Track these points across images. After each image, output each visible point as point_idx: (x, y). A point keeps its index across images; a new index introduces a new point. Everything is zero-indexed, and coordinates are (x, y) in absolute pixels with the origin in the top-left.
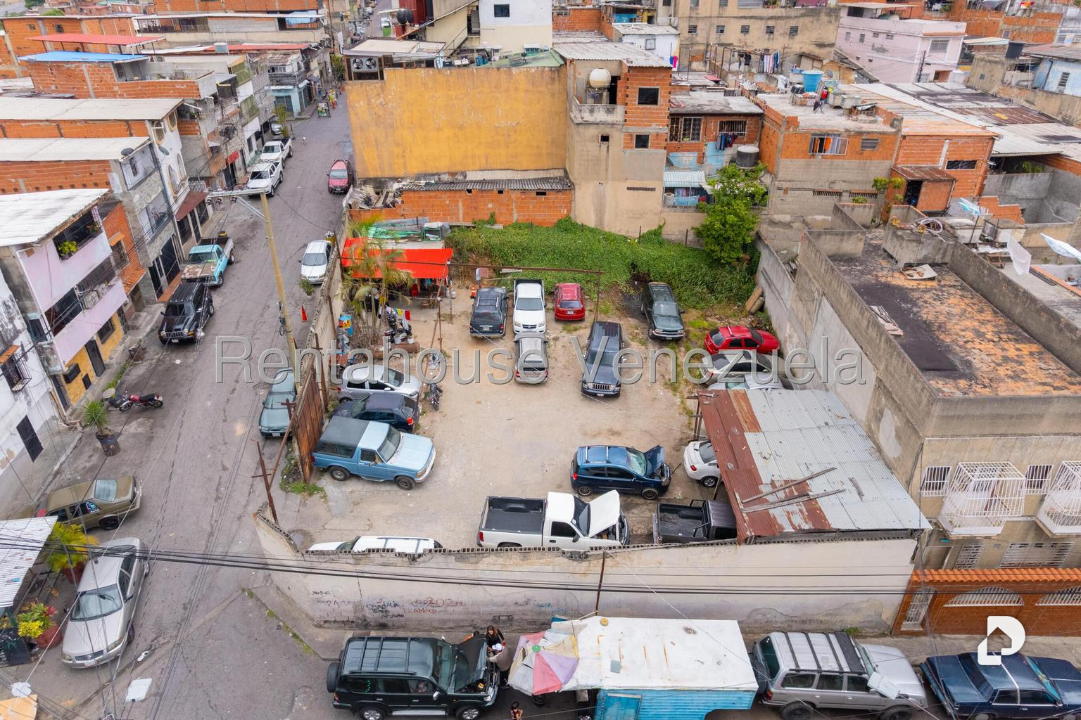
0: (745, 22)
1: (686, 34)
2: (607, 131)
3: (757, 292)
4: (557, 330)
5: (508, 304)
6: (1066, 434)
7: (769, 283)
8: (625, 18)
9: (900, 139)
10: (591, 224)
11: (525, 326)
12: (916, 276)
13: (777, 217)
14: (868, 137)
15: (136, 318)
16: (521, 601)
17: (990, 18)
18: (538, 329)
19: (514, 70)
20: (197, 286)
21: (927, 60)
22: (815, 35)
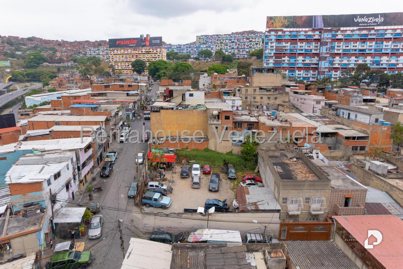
0: (261, 96)
1: (244, 99)
2: (217, 126)
3: (257, 167)
4: (203, 176)
5: (191, 169)
6: (311, 190)
7: (260, 165)
8: (227, 95)
9: (292, 128)
10: (213, 149)
11: (195, 175)
12: (292, 161)
13: (263, 148)
14: (284, 127)
15: (93, 171)
16: (191, 228)
17: (334, 95)
18: (198, 175)
19: (194, 111)
20: (109, 163)
21: (315, 107)
22: (282, 99)
